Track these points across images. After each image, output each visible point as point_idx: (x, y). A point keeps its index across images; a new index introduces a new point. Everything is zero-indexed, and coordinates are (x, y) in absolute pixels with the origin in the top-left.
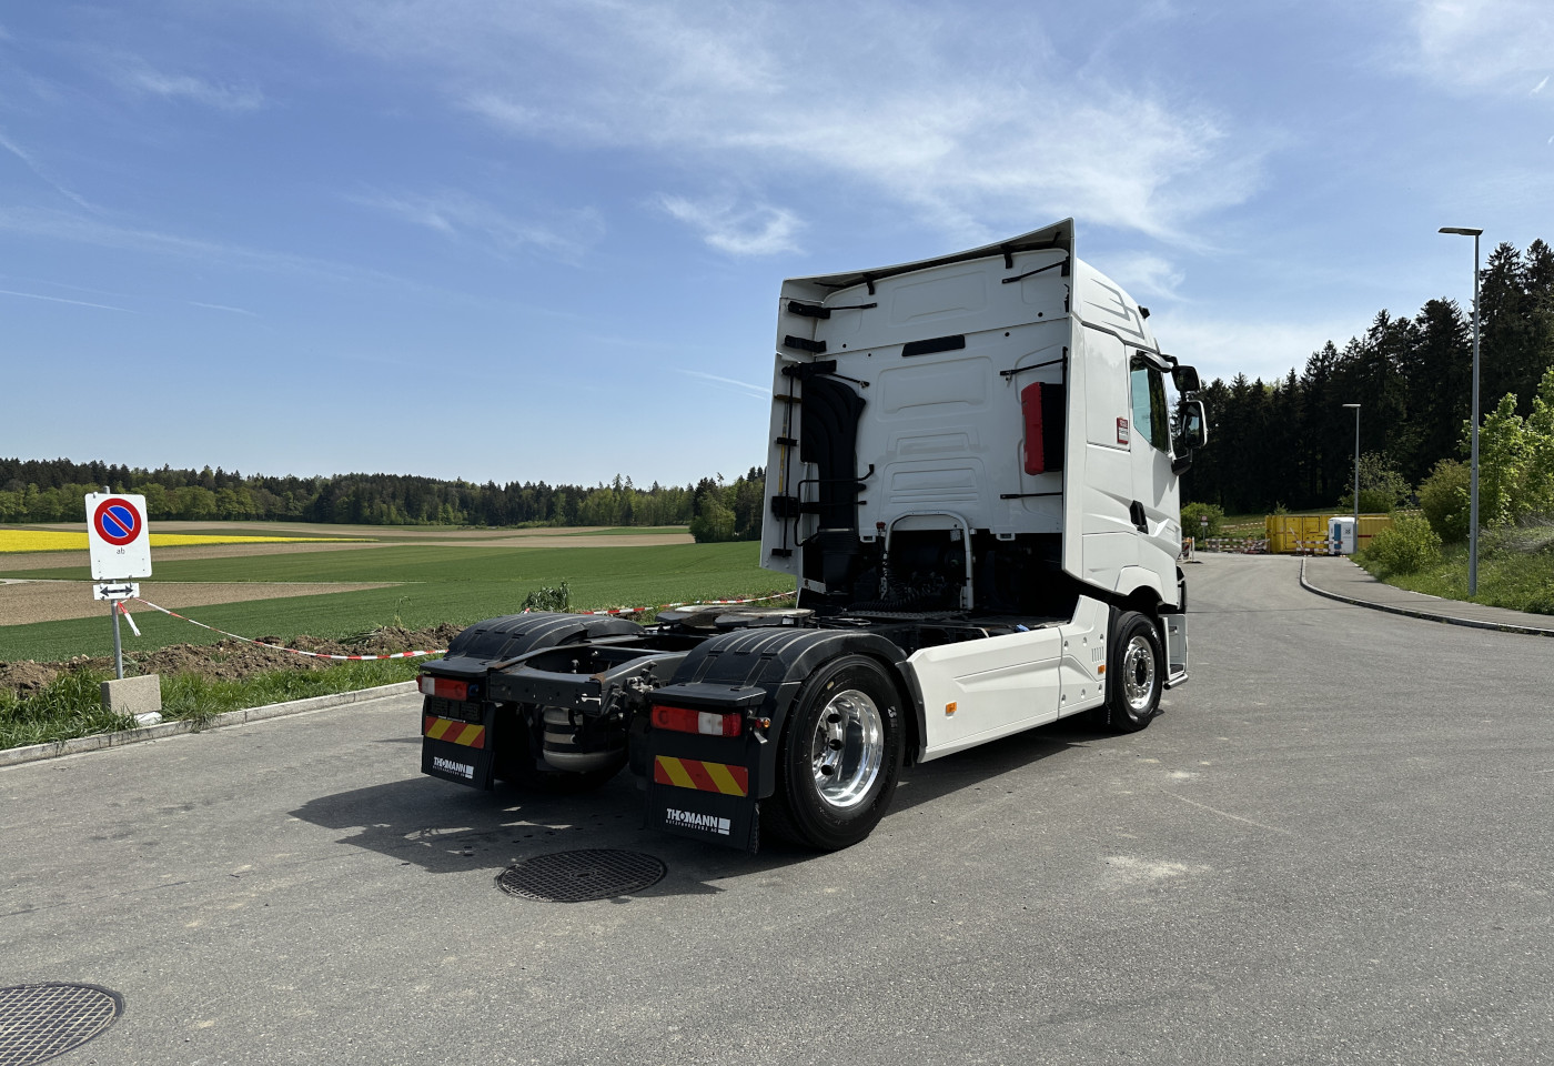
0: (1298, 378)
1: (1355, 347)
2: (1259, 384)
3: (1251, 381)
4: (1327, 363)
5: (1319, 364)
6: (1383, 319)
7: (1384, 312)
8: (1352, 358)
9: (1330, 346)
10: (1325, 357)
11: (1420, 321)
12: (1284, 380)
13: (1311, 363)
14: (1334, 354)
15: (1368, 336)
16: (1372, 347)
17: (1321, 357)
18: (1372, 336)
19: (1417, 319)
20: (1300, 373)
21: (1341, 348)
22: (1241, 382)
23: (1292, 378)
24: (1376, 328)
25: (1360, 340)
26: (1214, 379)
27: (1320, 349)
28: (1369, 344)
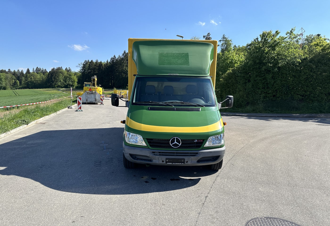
0: (109, 62)
1: (120, 57)
2: (101, 62)
3: (99, 61)
5: (113, 59)
6: (125, 52)
7: (125, 51)
8: (119, 59)
9: (114, 56)
12: (106, 62)
13: (111, 59)
14: (115, 58)
16: (123, 58)
18: (123, 55)
20: (109, 61)
21: (117, 57)
22: (97, 61)
23: (107, 62)
24: (123, 54)
26: (91, 60)
27: (113, 57)
28: (122, 57)
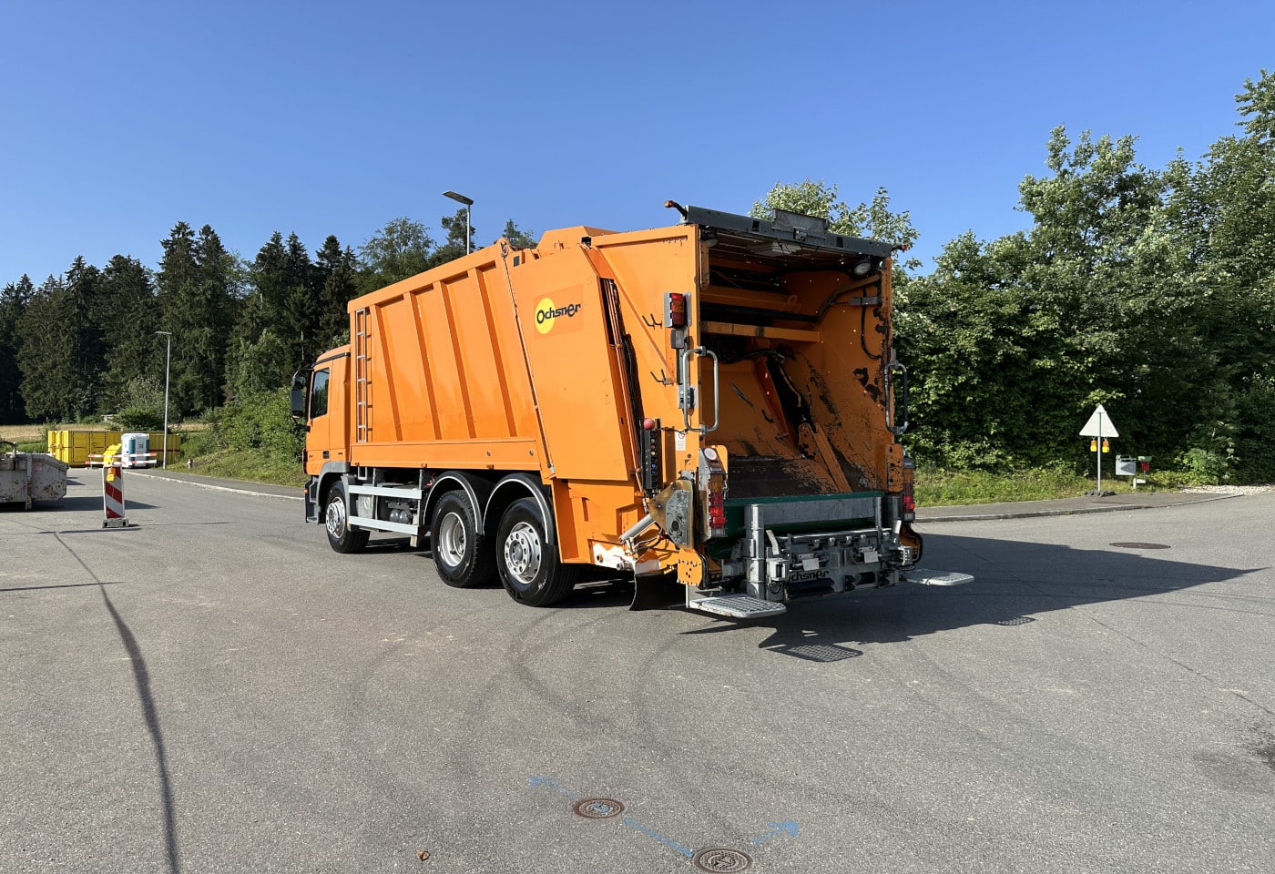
4: (22, 294)
5: (14, 294)
6: (79, 264)
7: (80, 258)
8: (48, 293)
9: (25, 280)
10: (20, 289)
11: (109, 271)
13: (6, 292)
14: (30, 286)
15: (65, 277)
16: (71, 287)
17: (16, 287)
18: (69, 278)
19: (105, 270)
21: (38, 284)
24: (71, 273)
25: (57, 279)
27: (16, 282)
28: (66, 283)
